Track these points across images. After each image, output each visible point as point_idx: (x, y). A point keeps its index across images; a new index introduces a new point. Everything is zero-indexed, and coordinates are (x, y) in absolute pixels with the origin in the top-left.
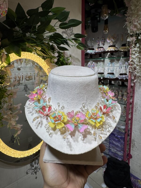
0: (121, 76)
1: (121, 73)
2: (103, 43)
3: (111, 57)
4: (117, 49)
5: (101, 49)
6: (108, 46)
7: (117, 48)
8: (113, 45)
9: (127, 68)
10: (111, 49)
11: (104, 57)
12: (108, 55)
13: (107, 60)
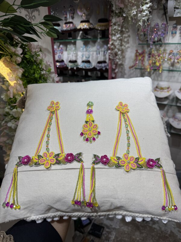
0: (100, 65)
1: (99, 60)
2: (72, 16)
3: (85, 37)
4: (91, 26)
5: (70, 26)
6: (80, 21)
7: (91, 24)
8: (86, 20)
9: (106, 53)
10: (84, 26)
11: (75, 38)
12: (80, 35)
13: (80, 43)
